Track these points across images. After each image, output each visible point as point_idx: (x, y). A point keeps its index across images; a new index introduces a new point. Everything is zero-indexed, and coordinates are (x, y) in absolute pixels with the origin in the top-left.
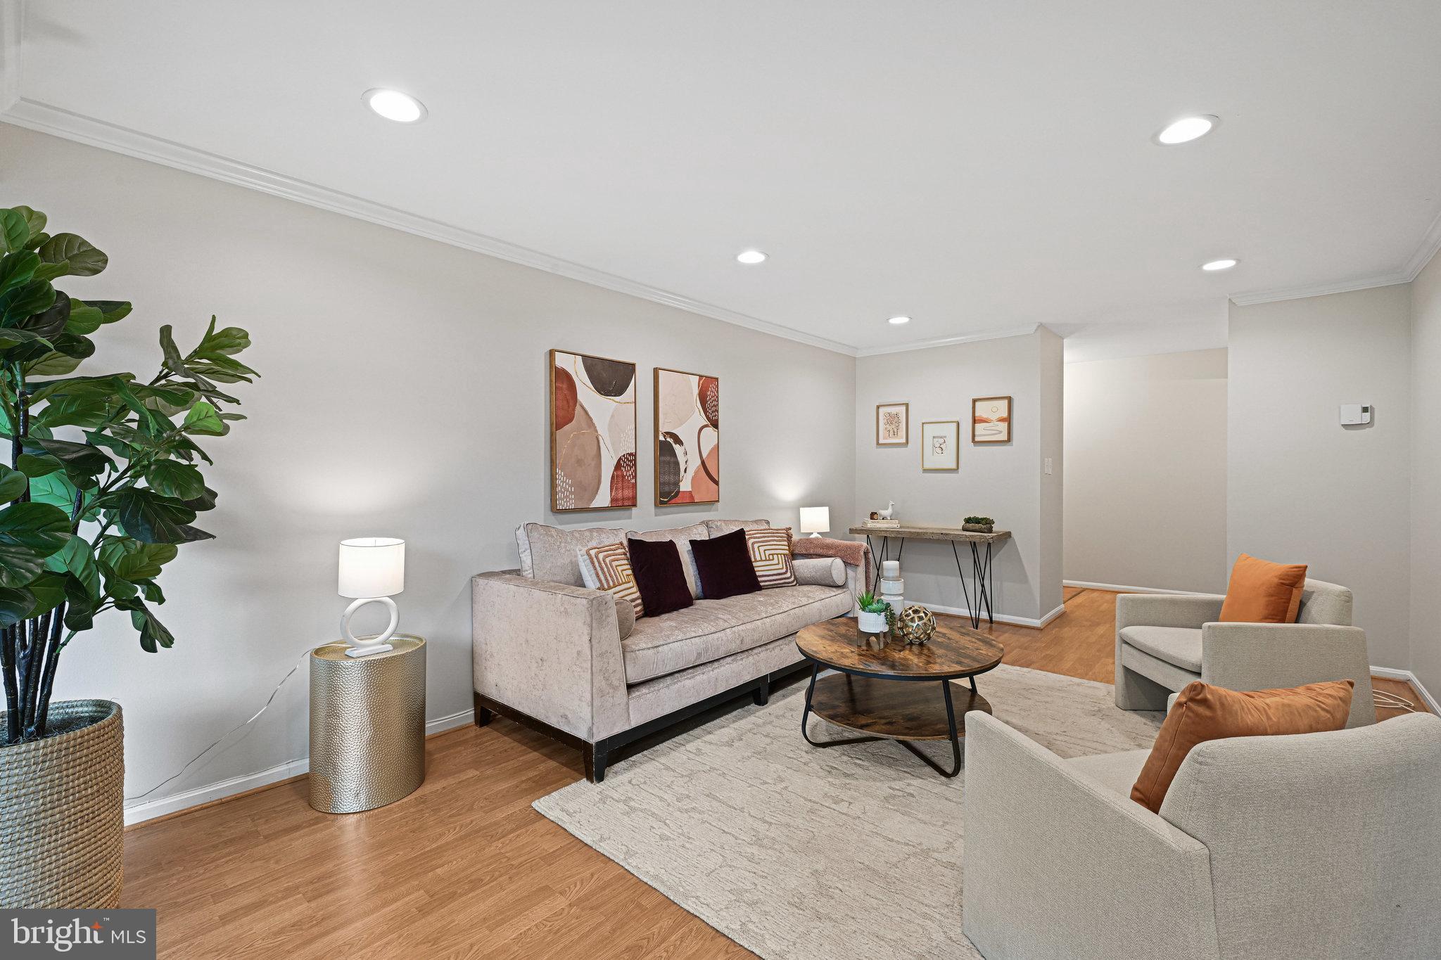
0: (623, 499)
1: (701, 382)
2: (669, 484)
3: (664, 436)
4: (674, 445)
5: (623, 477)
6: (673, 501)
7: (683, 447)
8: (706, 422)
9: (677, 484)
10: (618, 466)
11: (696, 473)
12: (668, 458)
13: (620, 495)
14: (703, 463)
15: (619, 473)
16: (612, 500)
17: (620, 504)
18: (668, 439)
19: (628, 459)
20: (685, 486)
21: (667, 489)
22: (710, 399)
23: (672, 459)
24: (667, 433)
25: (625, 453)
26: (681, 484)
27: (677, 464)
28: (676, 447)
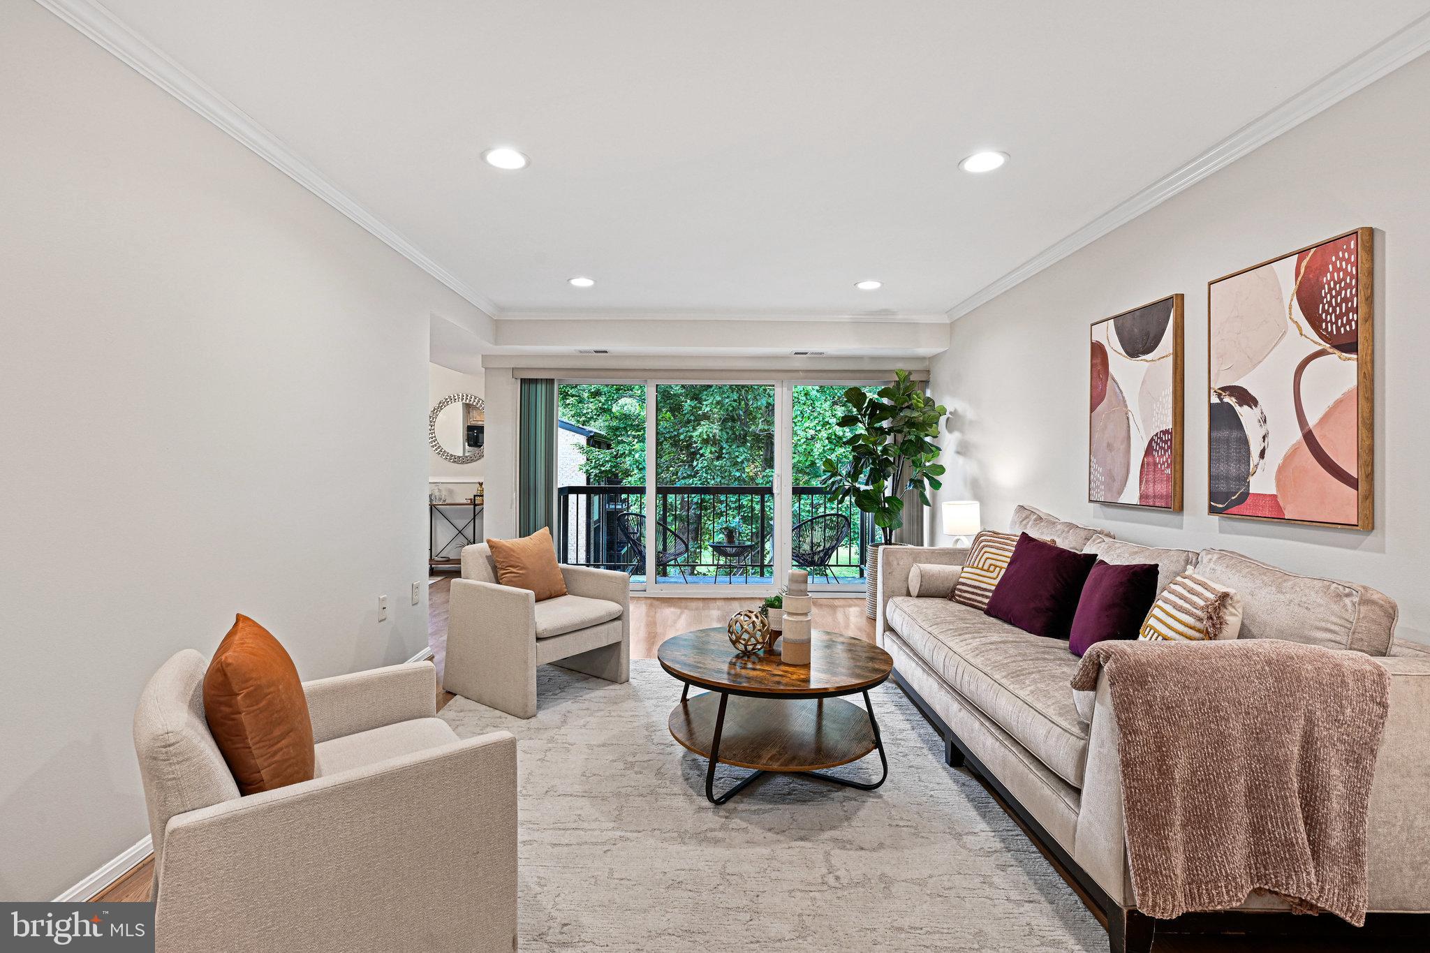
0: (1155, 497)
1: (1304, 264)
2: (1227, 478)
3: (1219, 396)
4: (1237, 408)
5: (1155, 464)
6: (1234, 510)
7: (1256, 411)
8: (1311, 341)
9: (1244, 479)
10: (1149, 451)
11: (1289, 458)
12: (1225, 433)
13: (1151, 491)
14: (1309, 437)
15: (1151, 459)
16: (1141, 497)
17: (1151, 504)
18: (1227, 400)
19: (1161, 439)
20: (1262, 483)
21: (1222, 487)
22: (1330, 290)
23: (1235, 434)
24: (1224, 389)
25: (1158, 430)
26: (1252, 479)
27: (1244, 442)
28: (1244, 412)
